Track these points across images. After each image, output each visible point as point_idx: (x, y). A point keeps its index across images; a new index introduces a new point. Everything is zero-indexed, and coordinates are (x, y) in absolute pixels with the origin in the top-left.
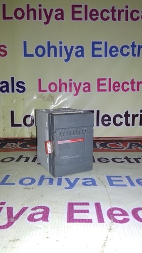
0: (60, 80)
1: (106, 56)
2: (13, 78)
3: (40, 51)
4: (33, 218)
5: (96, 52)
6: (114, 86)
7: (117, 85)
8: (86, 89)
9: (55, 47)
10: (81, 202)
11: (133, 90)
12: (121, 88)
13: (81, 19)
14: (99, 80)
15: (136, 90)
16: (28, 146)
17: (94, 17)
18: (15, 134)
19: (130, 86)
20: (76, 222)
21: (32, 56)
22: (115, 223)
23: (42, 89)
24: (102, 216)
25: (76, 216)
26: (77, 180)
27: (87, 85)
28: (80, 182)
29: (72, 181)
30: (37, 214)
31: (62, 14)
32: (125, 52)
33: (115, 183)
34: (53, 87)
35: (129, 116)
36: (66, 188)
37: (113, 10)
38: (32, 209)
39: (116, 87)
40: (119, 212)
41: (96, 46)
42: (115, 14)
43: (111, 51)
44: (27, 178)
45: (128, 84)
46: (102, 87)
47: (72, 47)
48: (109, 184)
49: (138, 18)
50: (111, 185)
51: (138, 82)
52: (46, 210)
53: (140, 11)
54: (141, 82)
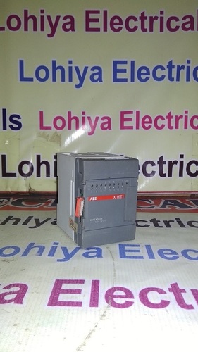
0: (70, 113)
1: (132, 80)
2: (4, 111)
3: (42, 74)
4: (3, 298)
5: (119, 75)
6: (144, 122)
7: (147, 120)
8: (106, 126)
9: (62, 68)
10: (74, 279)
11: (170, 127)
12: (153, 125)
13: (98, 30)
14: (123, 113)
15: (174, 127)
16: (23, 203)
17: (116, 27)
18: (7, 187)
19: (165, 122)
20: (60, 305)
21: (31, 80)
22: (113, 309)
23: (44, 125)
24: (98, 298)
25: (62, 297)
26: (77, 249)
27: (106, 120)
28: (81, 252)
29: (70, 252)
30: (10, 293)
31: (72, 23)
32: (159, 75)
33: (127, 254)
34: (59, 123)
35: (165, 163)
36: (58, 260)
37: (143, 17)
38: (5, 288)
39: (146, 123)
40: (123, 293)
41: (119, 67)
42: (146, 22)
43: (139, 74)
44: (9, 247)
45: (163, 119)
46: (126, 124)
47: (86, 69)
48: (119, 255)
49: (177, 28)
50: (121, 257)
51: (177, 117)
52: (24, 288)
53: (180, 19)
54: (181, 117)
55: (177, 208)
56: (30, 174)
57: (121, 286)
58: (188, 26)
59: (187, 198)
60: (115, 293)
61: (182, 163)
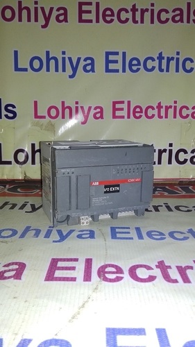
0: (63, 103)
1: (124, 71)
3: (36, 64)
4: (3, 275)
5: (111, 66)
6: (134, 112)
7: (138, 110)
8: (98, 115)
9: (55, 59)
10: (68, 258)
11: (160, 117)
12: (143, 114)
13: (90, 21)
14: (115, 103)
15: (164, 117)
16: (19, 190)
17: (108, 19)
18: (3, 175)
19: (155, 112)
20: (56, 280)
21: (26, 70)
22: (104, 282)
23: (39, 115)
24: (91, 274)
25: (58, 274)
26: (71, 232)
27: (98, 110)
28: (75, 234)
29: (65, 234)
30: (9, 271)
31: (65, 14)
32: (149, 66)
33: (118, 235)
34: (53, 112)
35: (155, 151)
36: (54, 241)
37: (134, 9)
38: (5, 266)
39: (137, 112)
40: (113, 270)
41: (111, 58)
42: (136, 14)
43: (131, 65)
44: (7, 230)
45: (153, 108)
46: (118, 113)
47: (79, 59)
48: (110, 237)
49: (167, 20)
50: (112, 238)
51: (166, 107)
52: (22, 267)
53: (170, 11)
54: (171, 107)
55: (166, 194)
56: (25, 162)
57: (113, 263)
58: (177, 18)
59: (175, 185)
60: (107, 270)
61: (171, 151)
